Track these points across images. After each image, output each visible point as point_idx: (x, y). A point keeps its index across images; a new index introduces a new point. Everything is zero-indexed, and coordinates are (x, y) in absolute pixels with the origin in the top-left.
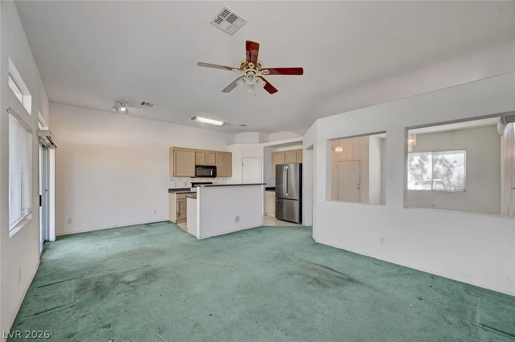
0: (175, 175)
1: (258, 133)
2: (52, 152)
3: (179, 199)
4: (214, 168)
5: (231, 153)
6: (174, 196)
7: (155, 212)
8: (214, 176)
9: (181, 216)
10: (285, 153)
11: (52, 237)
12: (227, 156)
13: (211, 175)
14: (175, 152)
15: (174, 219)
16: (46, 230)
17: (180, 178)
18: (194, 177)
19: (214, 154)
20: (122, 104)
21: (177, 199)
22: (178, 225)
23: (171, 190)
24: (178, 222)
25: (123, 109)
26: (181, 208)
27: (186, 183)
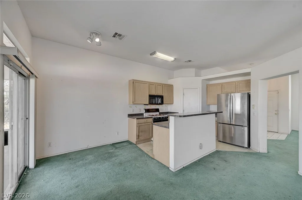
0: (134, 103)
1: (194, 69)
2: (32, 81)
3: (138, 124)
4: (162, 97)
5: (173, 85)
6: (134, 121)
7: (118, 133)
8: (162, 103)
9: (140, 138)
10: (222, 84)
11: (32, 165)
12: (170, 88)
13: (160, 102)
14: (134, 84)
15: (134, 140)
16: (26, 157)
17: (136, 105)
18: (147, 105)
19: (161, 86)
20: (97, 34)
21: (137, 124)
22: (138, 145)
23: (130, 116)
24: (137, 143)
25: (97, 40)
26: (140, 131)
27: (140, 109)
